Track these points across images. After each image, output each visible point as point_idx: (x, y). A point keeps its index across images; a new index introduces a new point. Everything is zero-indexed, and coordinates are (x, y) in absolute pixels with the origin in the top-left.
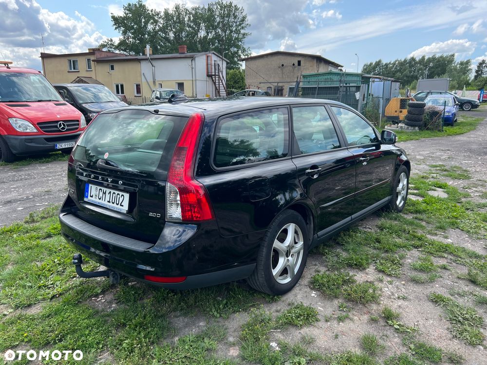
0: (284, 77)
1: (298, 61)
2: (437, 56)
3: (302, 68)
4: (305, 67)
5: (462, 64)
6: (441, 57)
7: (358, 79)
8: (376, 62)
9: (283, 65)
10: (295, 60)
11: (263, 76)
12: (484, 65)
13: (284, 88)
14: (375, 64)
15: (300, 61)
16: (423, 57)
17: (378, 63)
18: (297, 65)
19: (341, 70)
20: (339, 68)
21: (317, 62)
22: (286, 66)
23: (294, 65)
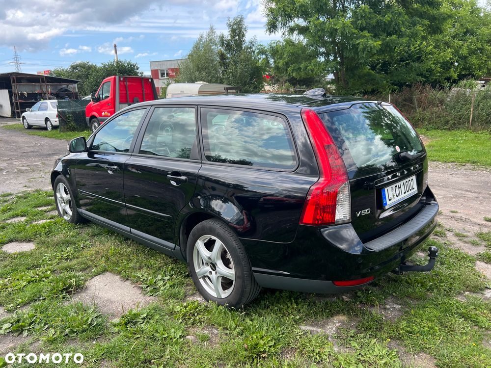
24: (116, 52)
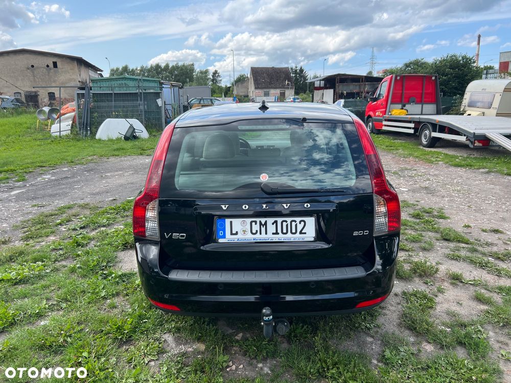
0: (37, 80)
1: (53, 62)
2: (180, 64)
3: (60, 70)
4: (64, 70)
5: (201, 72)
6: (184, 66)
7: (156, 85)
8: (123, 67)
9: (33, 66)
10: (50, 61)
11: (5, 78)
12: (217, 75)
13: (39, 93)
14: (122, 69)
15: (56, 62)
16: (167, 66)
17: (125, 69)
18: (53, 67)
19: (101, 75)
20: (98, 72)
21: (78, 65)
22: (38, 68)
23: (48, 66)
24: (479, 43)
